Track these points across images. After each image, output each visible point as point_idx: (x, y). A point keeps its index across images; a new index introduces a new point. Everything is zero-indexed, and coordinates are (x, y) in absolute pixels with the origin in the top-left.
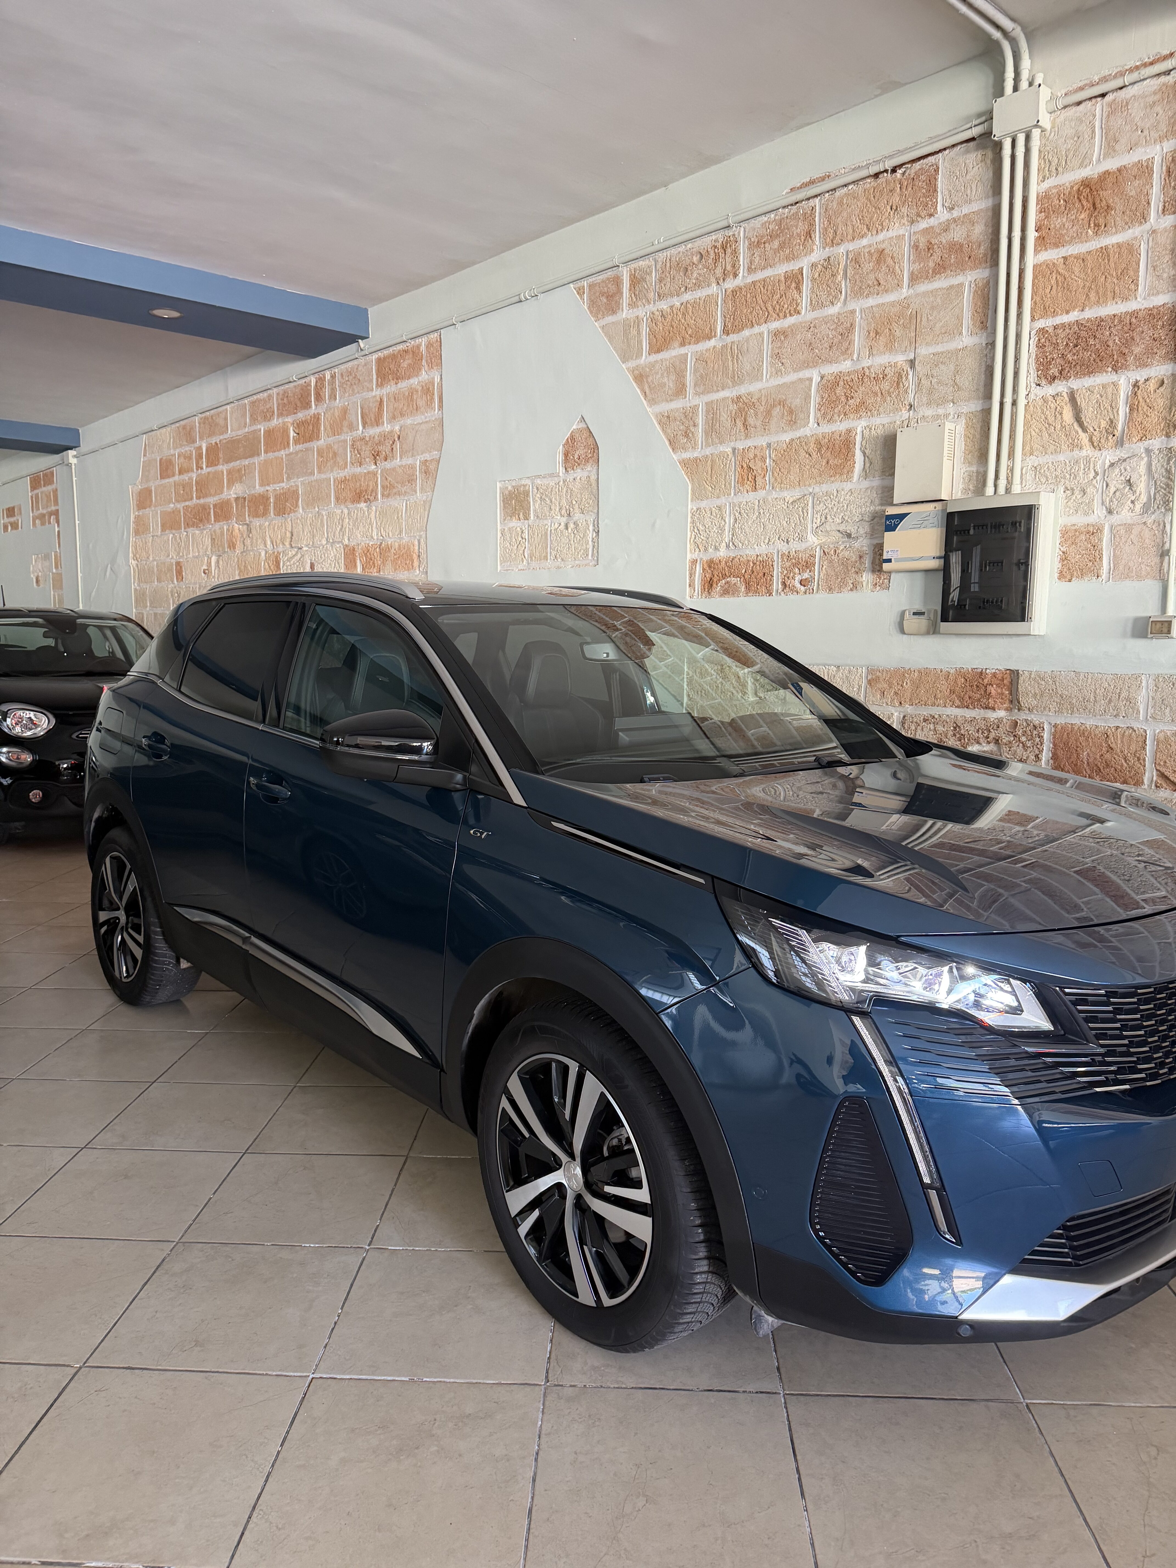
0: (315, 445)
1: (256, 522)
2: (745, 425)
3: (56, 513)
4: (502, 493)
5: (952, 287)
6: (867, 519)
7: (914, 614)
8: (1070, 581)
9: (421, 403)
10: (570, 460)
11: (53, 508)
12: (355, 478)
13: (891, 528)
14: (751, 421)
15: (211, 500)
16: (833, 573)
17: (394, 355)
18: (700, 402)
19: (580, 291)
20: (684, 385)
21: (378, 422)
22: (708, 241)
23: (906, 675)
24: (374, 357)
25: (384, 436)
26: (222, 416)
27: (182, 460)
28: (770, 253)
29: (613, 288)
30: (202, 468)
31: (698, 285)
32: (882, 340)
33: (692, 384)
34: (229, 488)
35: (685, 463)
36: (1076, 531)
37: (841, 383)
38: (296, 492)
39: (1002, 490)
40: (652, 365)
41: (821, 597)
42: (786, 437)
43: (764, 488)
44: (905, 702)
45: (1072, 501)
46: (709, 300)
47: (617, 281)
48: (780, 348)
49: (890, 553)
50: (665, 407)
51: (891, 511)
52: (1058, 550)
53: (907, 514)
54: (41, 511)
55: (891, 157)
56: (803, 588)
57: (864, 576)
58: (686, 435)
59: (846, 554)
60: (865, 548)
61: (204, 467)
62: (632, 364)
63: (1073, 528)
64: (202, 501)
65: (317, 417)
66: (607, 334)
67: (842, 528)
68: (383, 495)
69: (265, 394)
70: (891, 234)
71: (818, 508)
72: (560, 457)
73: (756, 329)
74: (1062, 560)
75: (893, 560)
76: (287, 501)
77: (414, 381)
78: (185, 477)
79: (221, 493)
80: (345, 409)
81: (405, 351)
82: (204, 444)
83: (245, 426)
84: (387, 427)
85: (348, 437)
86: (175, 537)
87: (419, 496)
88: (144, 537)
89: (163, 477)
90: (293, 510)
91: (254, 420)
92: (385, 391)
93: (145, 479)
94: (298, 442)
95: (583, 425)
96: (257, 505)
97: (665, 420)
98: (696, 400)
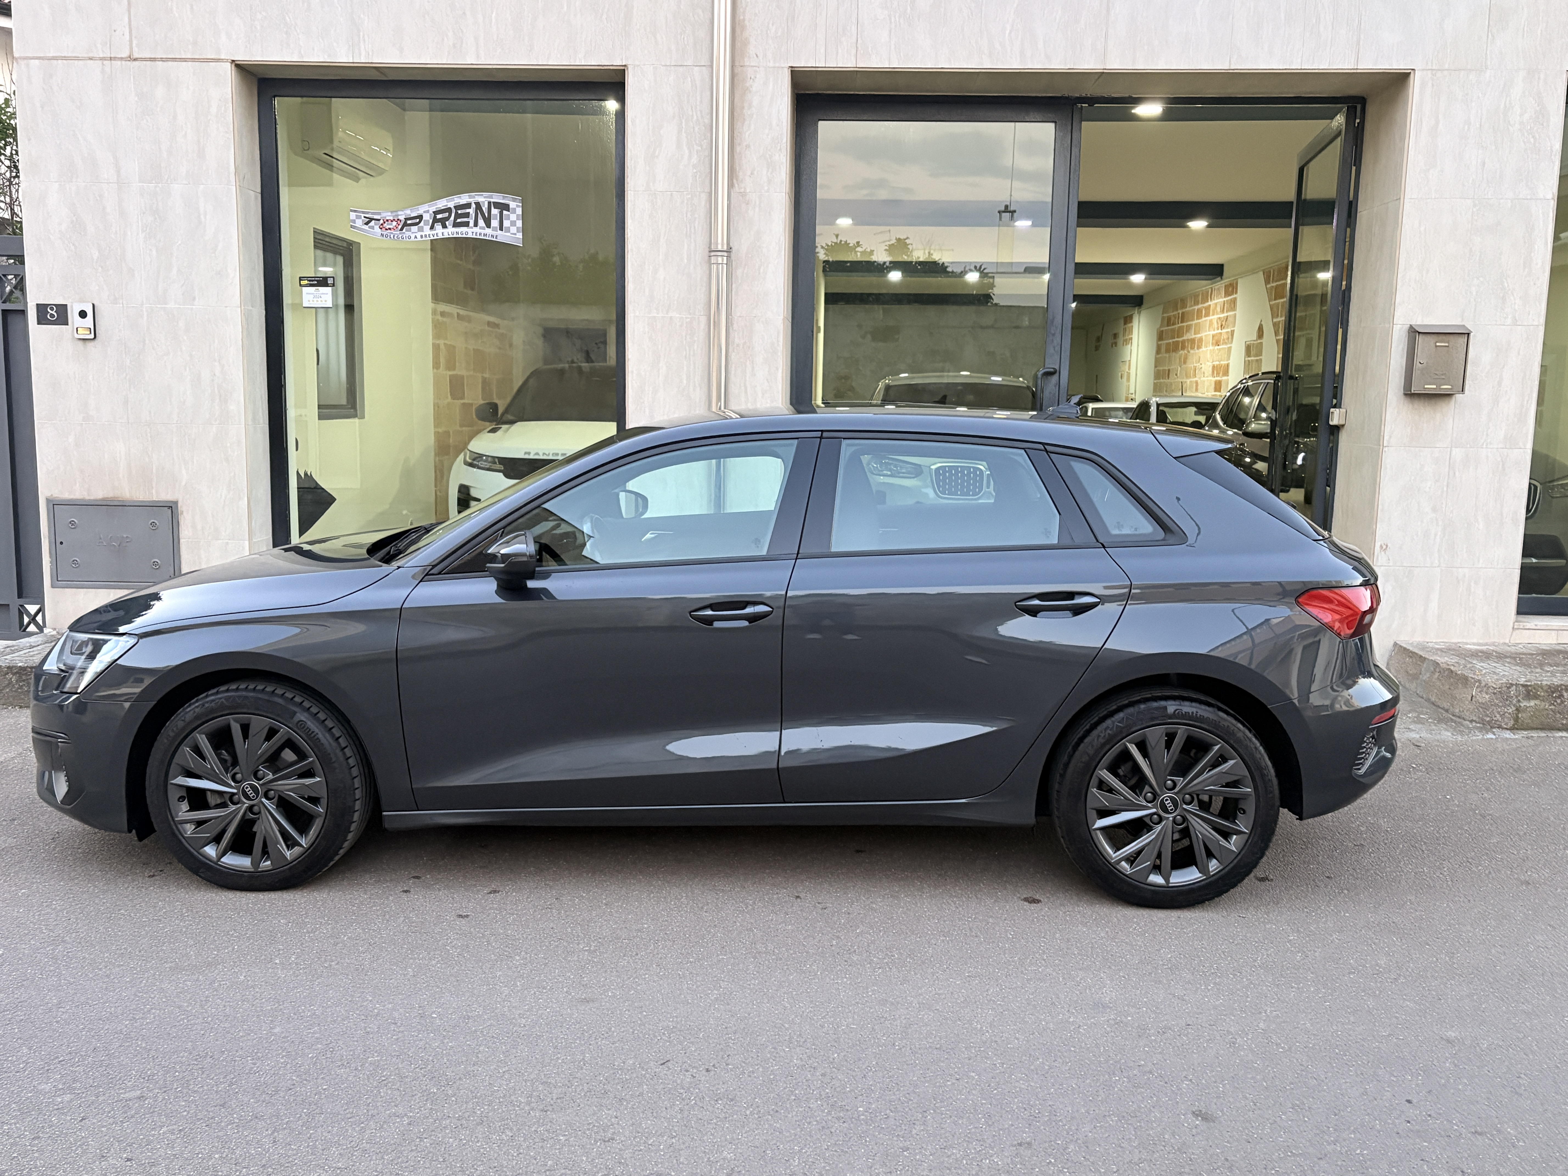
0: (1209, 318)
1: (1192, 352)
9: (1233, 306)
11: (1130, 336)
15: (1180, 339)
19: (1264, 274)
20: (1279, 313)
21: (1223, 312)
24: (1224, 285)
26: (1186, 300)
27: (1173, 318)
29: (1269, 274)
34: (1185, 334)
38: (1203, 338)
40: (1273, 305)
54: (1126, 337)
58: (1278, 331)
62: (1270, 303)
64: (1177, 339)
65: (1210, 305)
66: (1267, 291)
76: (1200, 343)
77: (1232, 297)
78: (1174, 327)
79: (1183, 336)
80: (1216, 304)
81: (1230, 284)
82: (1180, 312)
83: (1192, 306)
84: (1225, 315)
85: (1216, 317)
86: (1169, 357)
87: (1229, 346)
88: (1160, 356)
89: (1168, 326)
90: (1201, 348)
91: (1195, 305)
92: (1225, 299)
93: (1162, 326)
94: (1205, 317)
95: (1261, 323)
96: (1192, 343)
97: (1275, 324)
98: (1280, 319)
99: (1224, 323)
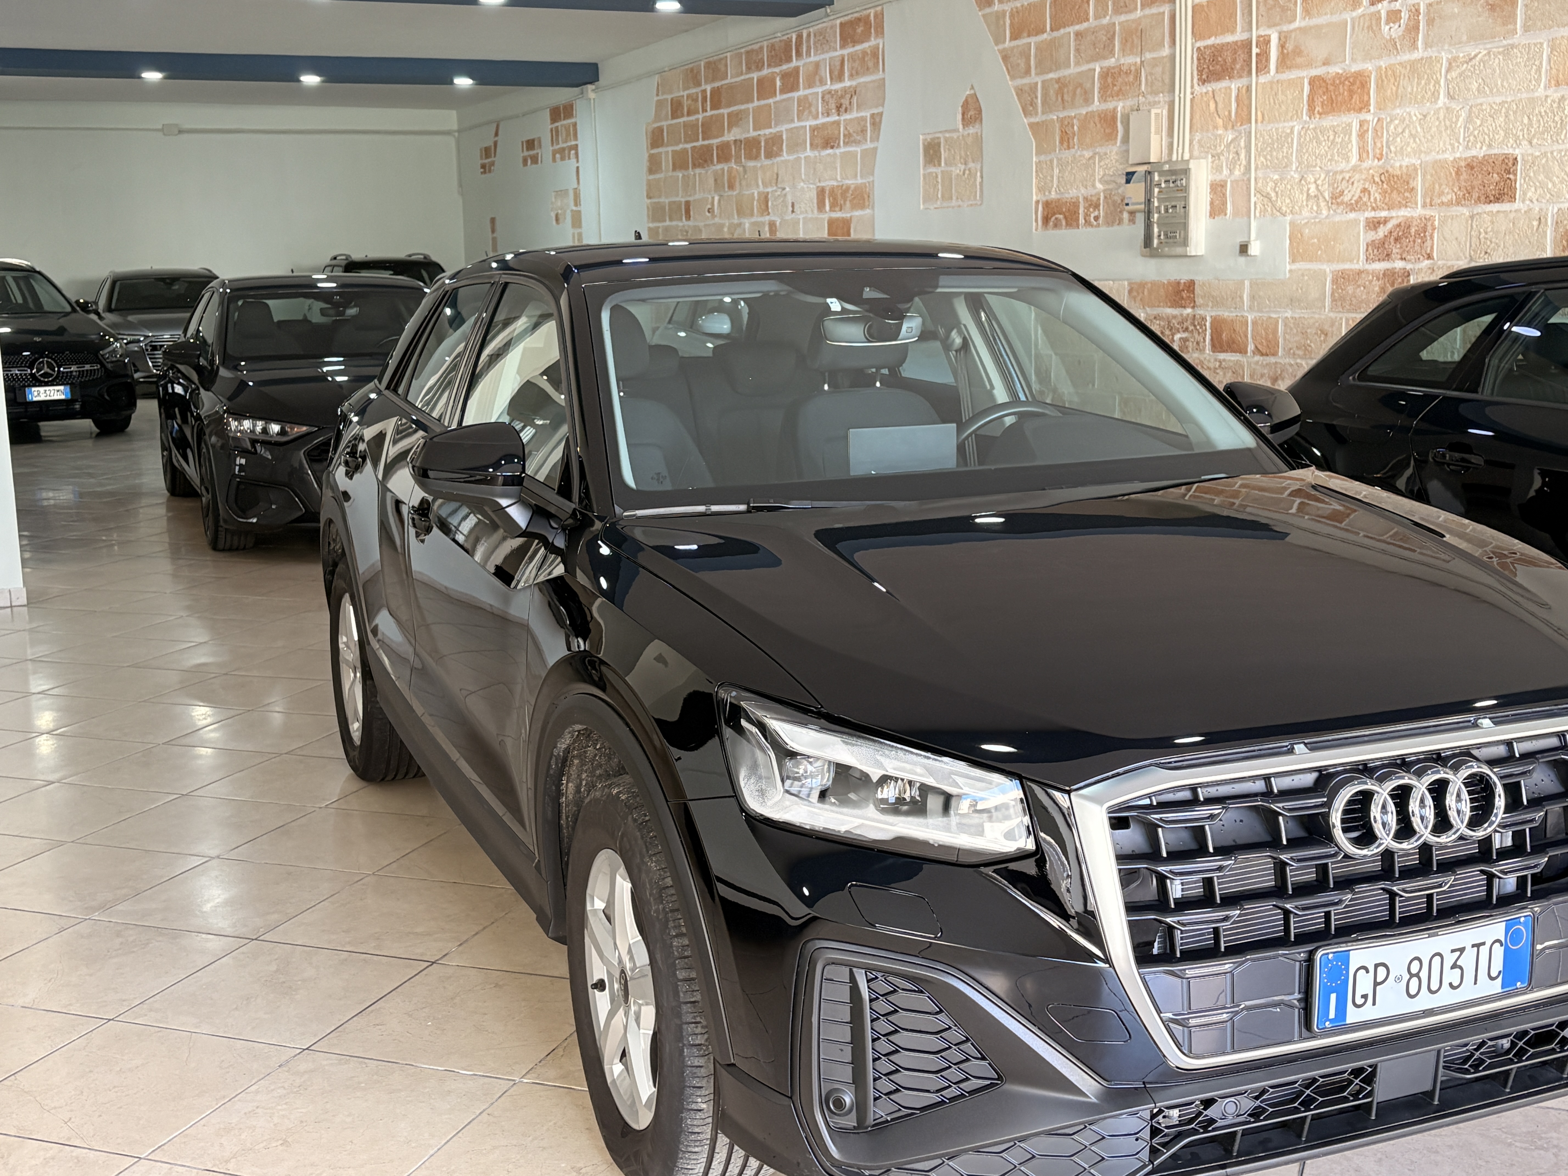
0: (795, 95)
1: (751, 164)
2: (1063, 100)
3: (576, 147)
4: (924, 144)
5: (1160, 13)
6: (1123, 175)
8: (1213, 218)
9: (871, 64)
10: (965, 119)
11: (573, 143)
12: (824, 126)
13: (1129, 181)
14: (1066, 97)
15: (715, 142)
16: (1109, 212)
17: (852, 21)
18: (1039, 80)
20: (1030, 67)
21: (840, 78)
23: (1145, 286)
24: (838, 22)
25: (845, 91)
26: (723, 62)
27: (690, 102)
30: (706, 111)
32: (1129, 46)
33: (1034, 66)
34: (729, 130)
35: (1032, 126)
36: (1216, 184)
37: (1110, 74)
38: (781, 136)
39: (1179, 157)
40: (1012, 49)
41: (1103, 231)
42: (1083, 111)
43: (1074, 147)
45: (1214, 165)
46: (1043, 4)
48: (1079, 45)
49: (1128, 199)
51: (1129, 169)
52: (1208, 197)
53: (1135, 172)
54: (561, 145)
56: (1095, 223)
57: (1123, 214)
58: (1031, 105)
59: (1116, 197)
61: (708, 109)
62: (1001, 47)
63: (1214, 183)
64: (706, 142)
65: (797, 69)
66: (986, 21)
67: (1113, 179)
68: (844, 142)
69: (758, 46)
71: (1102, 163)
72: (959, 117)
73: (1068, 30)
74: (1210, 205)
75: (1130, 204)
76: (774, 145)
77: (865, 45)
78: (693, 118)
79: (723, 135)
80: (817, 65)
81: (859, 19)
82: (709, 88)
83: (742, 74)
84: (847, 83)
85: (820, 90)
86: (684, 176)
87: (869, 145)
88: (657, 176)
89: (674, 117)
90: (779, 153)
91: (749, 69)
92: (845, 52)
93: (657, 118)
94: (783, 91)
95: (972, 92)
96: (751, 148)
97: (1020, 91)
98: (1035, 78)
99: (845, 102)
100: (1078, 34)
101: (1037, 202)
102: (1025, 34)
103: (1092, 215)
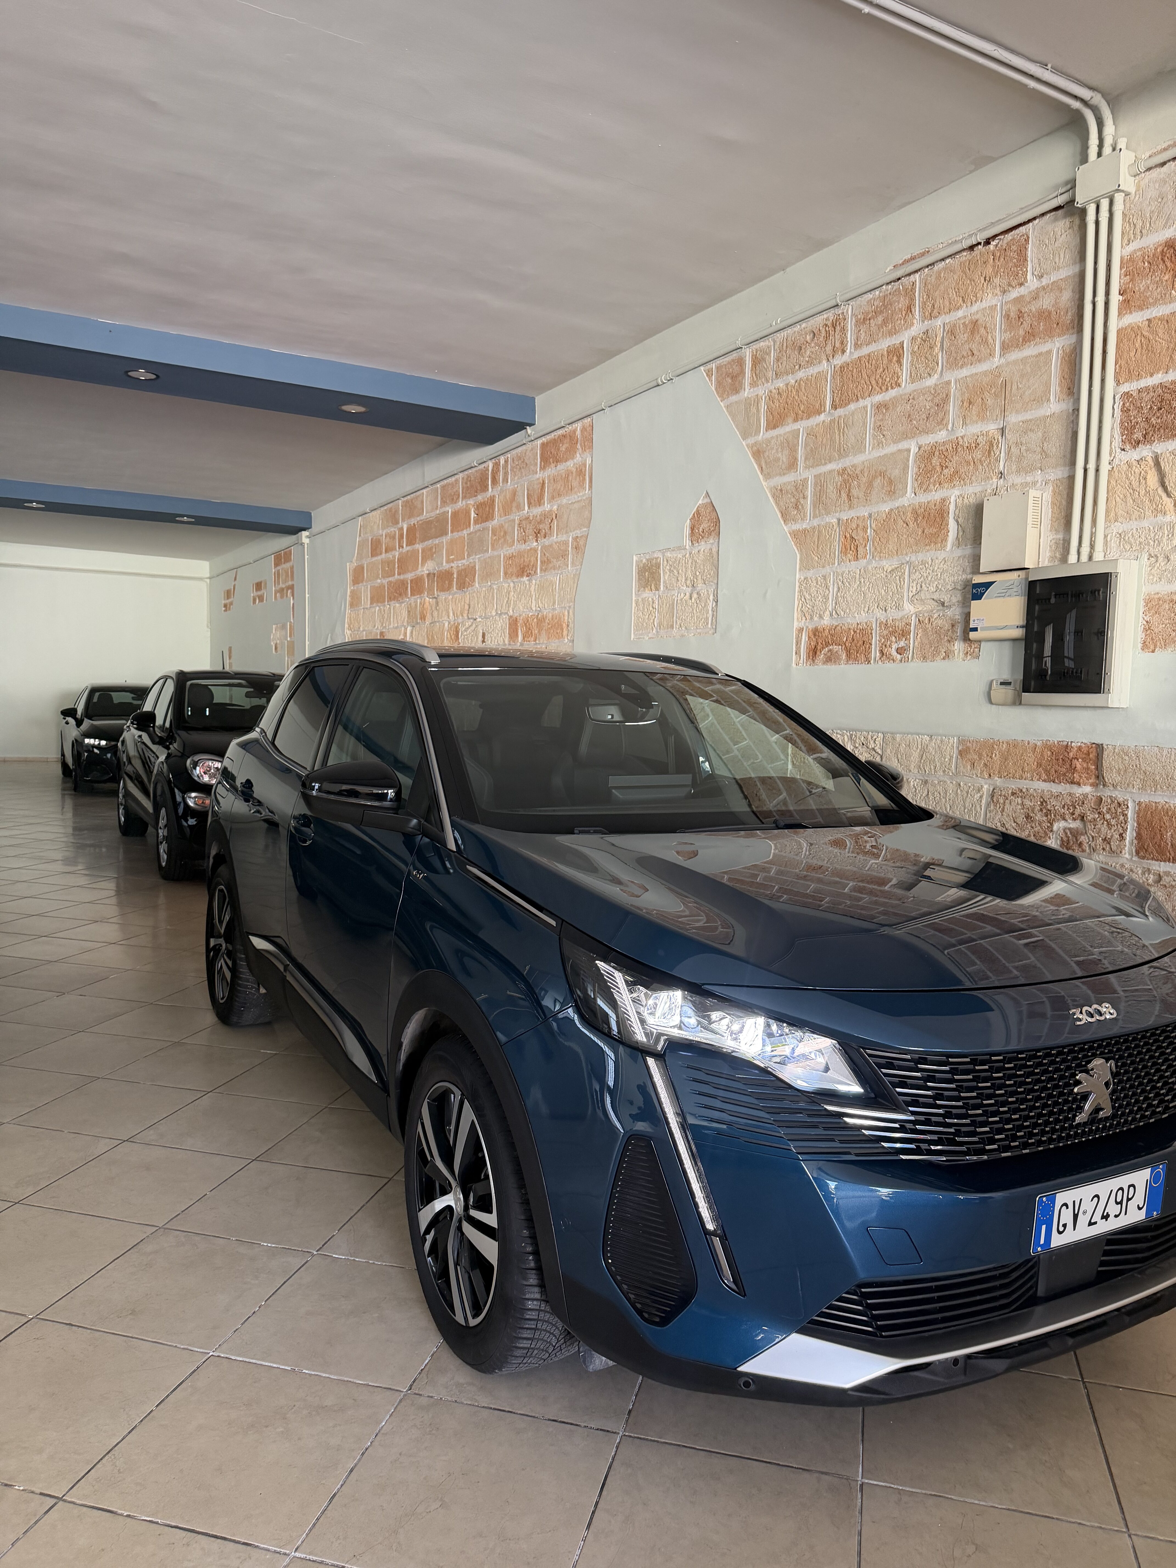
0: (490, 524)
1: (443, 596)
2: (849, 497)
3: (292, 587)
4: (638, 565)
5: (1040, 354)
6: (959, 588)
7: (1002, 684)
8: (1153, 651)
9: (575, 483)
10: (696, 535)
12: (520, 554)
13: (977, 597)
14: (855, 492)
15: (409, 576)
16: (927, 642)
17: (555, 439)
18: (809, 475)
19: (709, 373)
20: (796, 459)
21: (540, 502)
22: (820, 320)
23: (995, 746)
24: (539, 442)
25: (545, 515)
27: (388, 539)
28: (874, 328)
29: (736, 369)
30: (403, 547)
31: (810, 363)
32: (975, 410)
33: (803, 458)
34: (423, 565)
35: (795, 535)
36: (1159, 599)
37: (937, 453)
38: (474, 567)
39: (1084, 558)
40: (768, 441)
41: (915, 666)
42: (886, 508)
43: (865, 557)
44: (994, 774)
45: (1156, 568)
46: (820, 376)
47: (741, 362)
48: (882, 420)
49: (976, 622)
50: (779, 481)
51: (978, 579)
52: (1141, 619)
53: (992, 583)
55: (984, 229)
56: (899, 657)
57: (956, 645)
58: (796, 507)
59: (940, 622)
60: (957, 617)
61: (405, 546)
62: (751, 441)
63: (1157, 596)
65: (492, 499)
66: (730, 413)
67: (936, 596)
68: (541, 570)
69: (453, 479)
70: (985, 304)
71: (914, 577)
72: (687, 531)
73: (861, 403)
74: (1145, 630)
75: (979, 629)
76: (466, 576)
77: (570, 464)
78: (389, 556)
79: (417, 569)
80: (514, 491)
81: (563, 437)
82: (405, 526)
83: (437, 508)
84: (547, 507)
85: (516, 517)
87: (570, 570)
88: (357, 610)
89: (373, 555)
90: (471, 584)
91: (444, 503)
92: (546, 473)
93: (359, 557)
95: (707, 500)
96: (443, 580)
97: (779, 493)
98: (806, 473)
100: (880, 407)
101: (801, 630)
102: (790, 420)
103: (894, 646)
